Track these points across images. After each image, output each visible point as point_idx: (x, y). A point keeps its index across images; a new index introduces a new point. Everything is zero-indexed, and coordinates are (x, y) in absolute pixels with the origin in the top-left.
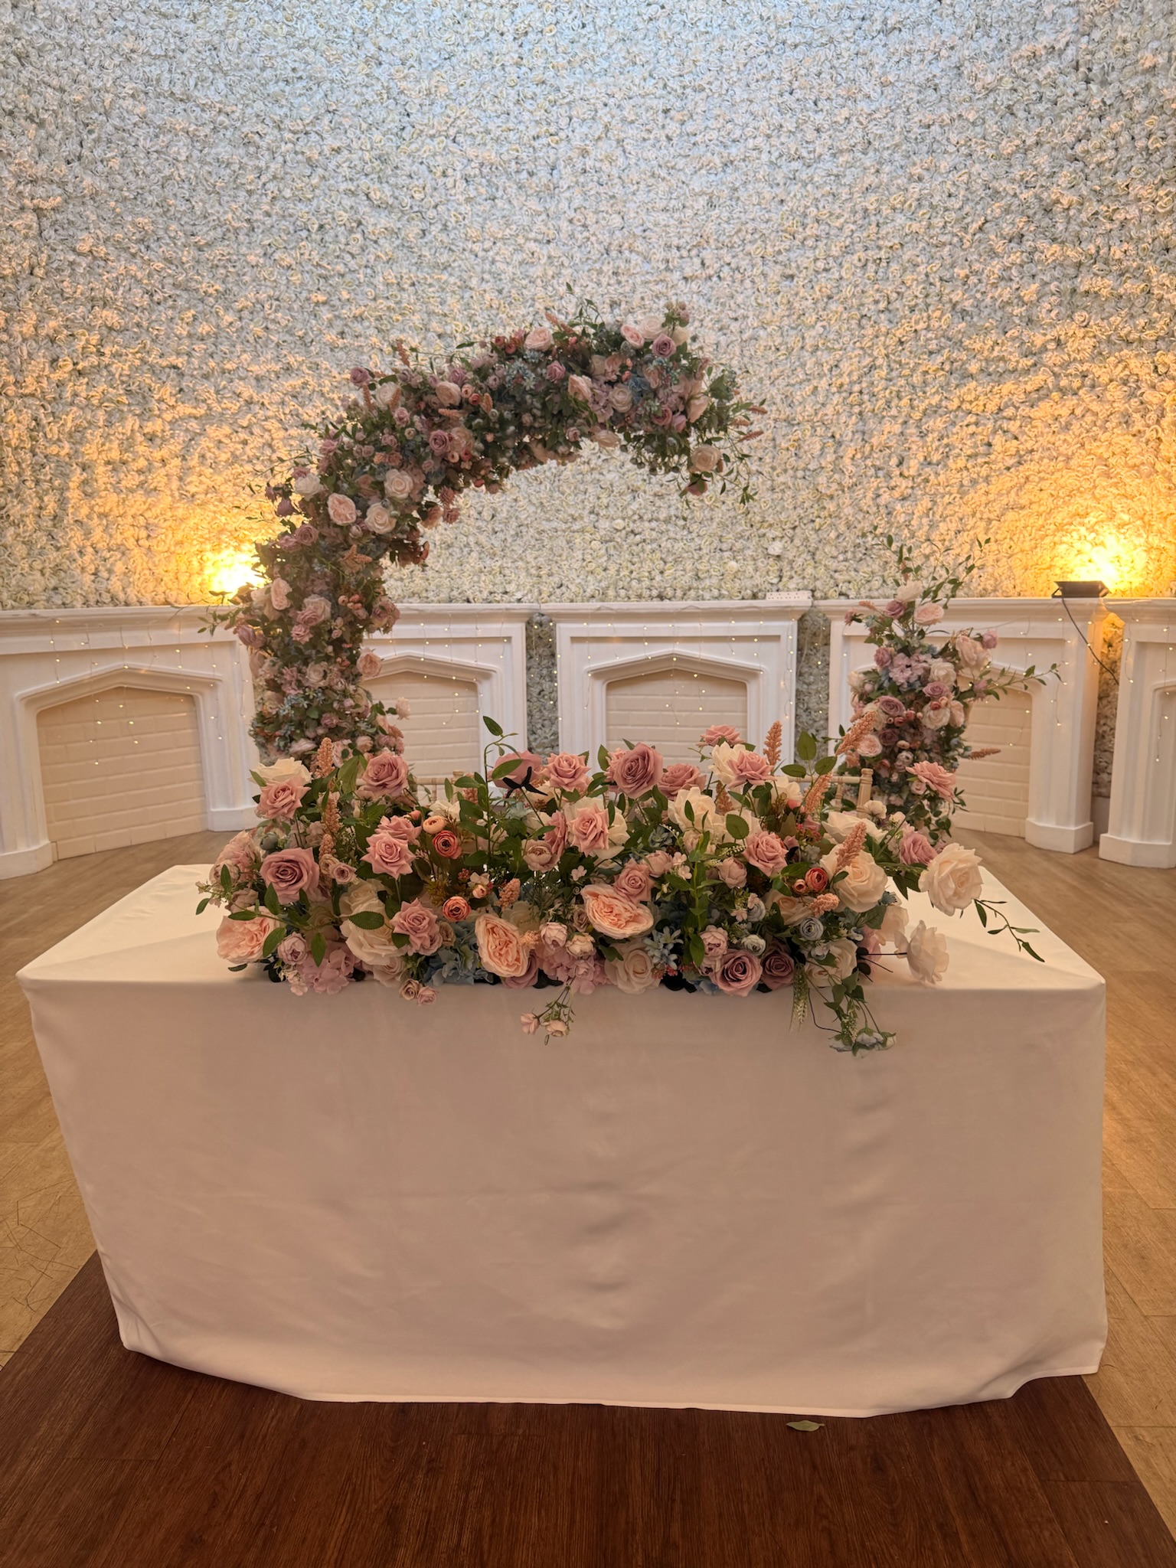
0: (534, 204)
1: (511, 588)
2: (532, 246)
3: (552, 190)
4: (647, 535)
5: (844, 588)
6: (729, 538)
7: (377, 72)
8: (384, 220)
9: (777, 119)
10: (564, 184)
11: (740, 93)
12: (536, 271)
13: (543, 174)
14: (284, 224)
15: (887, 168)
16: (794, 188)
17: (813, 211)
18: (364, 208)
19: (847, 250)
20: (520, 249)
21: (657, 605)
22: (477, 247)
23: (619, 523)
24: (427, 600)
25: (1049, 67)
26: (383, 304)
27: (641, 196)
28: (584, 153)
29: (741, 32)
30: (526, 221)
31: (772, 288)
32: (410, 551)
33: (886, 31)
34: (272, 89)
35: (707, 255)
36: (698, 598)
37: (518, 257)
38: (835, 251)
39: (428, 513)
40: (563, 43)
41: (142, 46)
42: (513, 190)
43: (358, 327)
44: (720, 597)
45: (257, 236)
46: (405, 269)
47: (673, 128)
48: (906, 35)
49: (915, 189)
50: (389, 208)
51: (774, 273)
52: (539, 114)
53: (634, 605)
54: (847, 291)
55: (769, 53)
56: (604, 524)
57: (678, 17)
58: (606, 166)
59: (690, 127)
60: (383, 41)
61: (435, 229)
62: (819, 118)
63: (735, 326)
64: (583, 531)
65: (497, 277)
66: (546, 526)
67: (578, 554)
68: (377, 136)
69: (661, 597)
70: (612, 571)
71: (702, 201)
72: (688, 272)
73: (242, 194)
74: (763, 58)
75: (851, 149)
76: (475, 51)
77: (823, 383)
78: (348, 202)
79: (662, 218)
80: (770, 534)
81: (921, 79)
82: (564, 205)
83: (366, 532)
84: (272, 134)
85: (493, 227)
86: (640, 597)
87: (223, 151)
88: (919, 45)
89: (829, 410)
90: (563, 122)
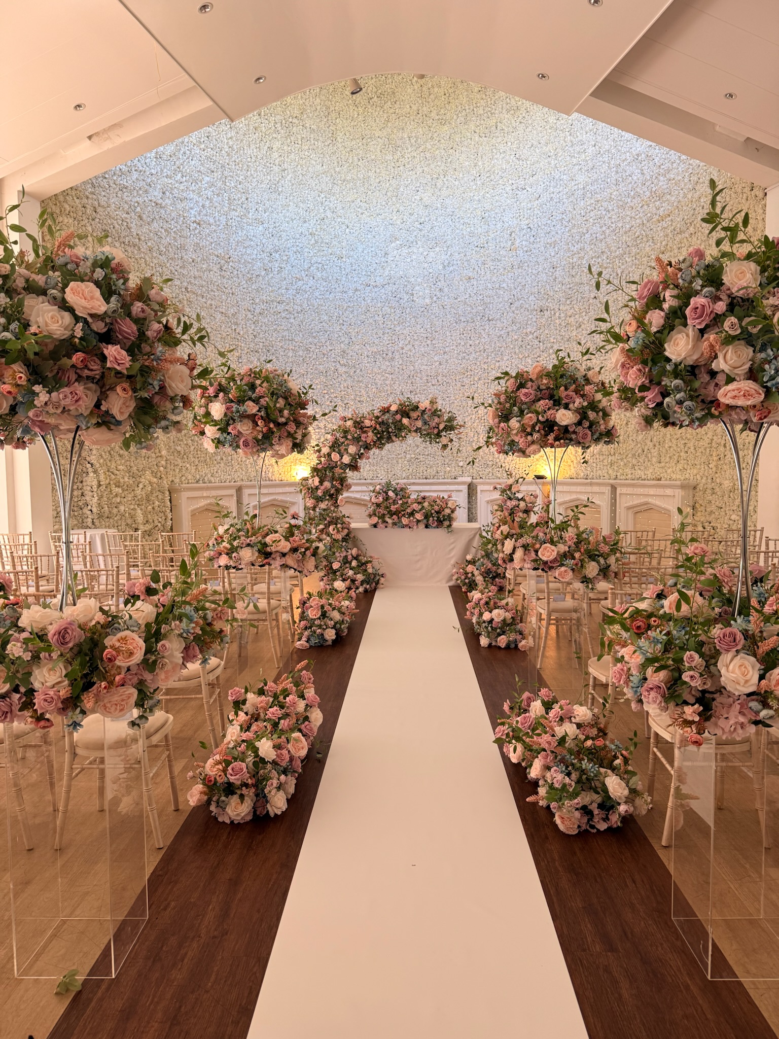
0: (387, 363)
1: (379, 475)
2: (387, 375)
3: (393, 359)
4: (421, 459)
5: (481, 476)
6: (447, 461)
7: (343, 327)
8: (344, 369)
9: (459, 341)
10: (397, 357)
11: (448, 334)
12: (387, 382)
13: (390, 354)
14: (316, 372)
15: (490, 358)
16: (464, 361)
17: (469, 367)
18: (338, 366)
19: (479, 379)
20: (383, 376)
21: (425, 481)
22: (370, 376)
23: (413, 456)
24: (353, 479)
25: (531, 337)
26: (343, 393)
27: (419, 361)
28: (403, 348)
29: (448, 316)
30: (385, 368)
31: (458, 389)
32: (354, 467)
33: (489, 320)
34: (314, 334)
35: (439, 378)
36: (438, 479)
37: (382, 378)
38: (476, 379)
39: (361, 456)
40: (396, 318)
41: (282, 327)
42: (381, 359)
43: (335, 400)
44: (444, 478)
45: (309, 376)
46: (349, 382)
47: (429, 342)
48: (494, 322)
49: (497, 364)
50: (345, 366)
51: (459, 384)
52: (389, 338)
53: (417, 481)
54: (480, 391)
55: (456, 323)
56: (408, 456)
57: (430, 311)
58: (409, 353)
59: (434, 342)
60: (345, 319)
61: (358, 371)
62: (471, 342)
63: (447, 399)
64: (401, 458)
65: (376, 384)
66: (390, 456)
67: (400, 465)
68: (342, 345)
69: (426, 478)
70: (411, 470)
71: (438, 363)
72: (433, 383)
73: (305, 364)
75: (480, 351)
76: (371, 321)
77: (474, 416)
78: (334, 365)
79: (425, 367)
80: (460, 459)
81: (498, 335)
82: (397, 363)
83: (342, 463)
84: (313, 347)
85: (375, 370)
86: (419, 478)
87: (301, 353)
88: (498, 325)
89: (475, 424)
90: (397, 340)
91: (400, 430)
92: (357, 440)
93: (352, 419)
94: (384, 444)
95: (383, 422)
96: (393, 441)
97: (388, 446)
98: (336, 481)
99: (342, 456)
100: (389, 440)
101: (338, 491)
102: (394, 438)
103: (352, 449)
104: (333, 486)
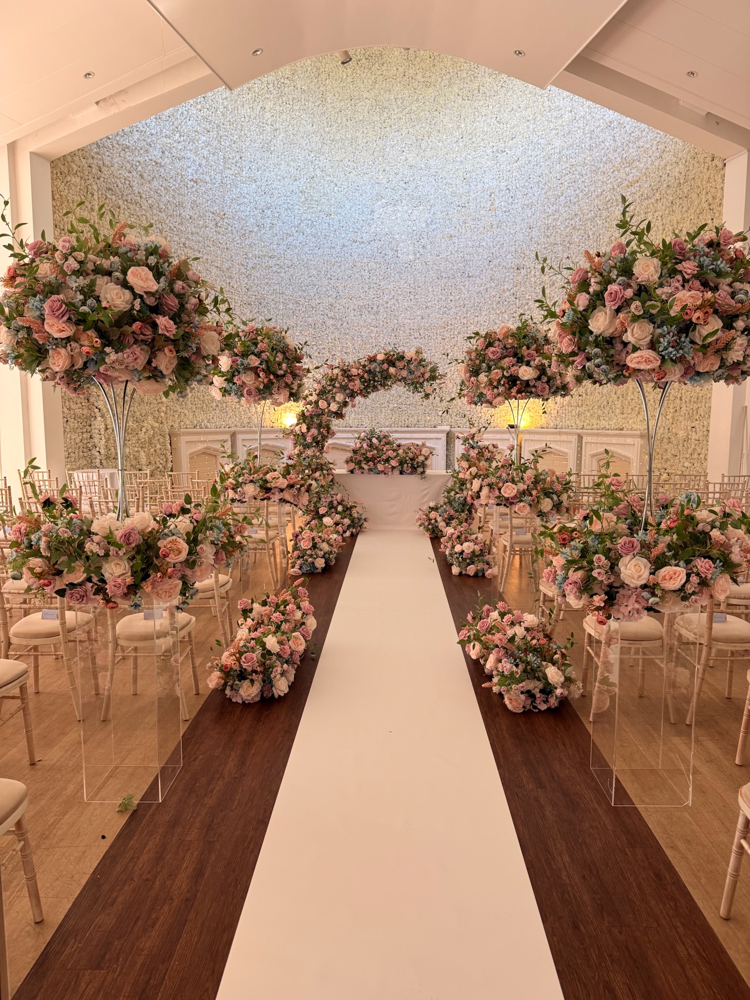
0: (372, 317)
1: (364, 423)
2: (372, 328)
3: (377, 313)
4: (404, 409)
5: (459, 425)
6: (427, 410)
7: (331, 282)
8: (331, 322)
9: (440, 296)
10: (381, 311)
11: (430, 289)
12: (373, 335)
13: (375, 308)
14: (306, 324)
15: (469, 313)
16: (445, 315)
17: (450, 322)
18: (326, 319)
19: (459, 333)
20: (368, 329)
21: (406, 429)
22: (357, 328)
23: (396, 405)
24: (339, 427)
25: (508, 293)
26: (331, 344)
27: (403, 315)
28: (387, 303)
29: (431, 273)
30: (370, 321)
31: (439, 342)
32: (339, 415)
33: (469, 277)
34: (304, 288)
35: (421, 332)
36: (419, 427)
37: (368, 331)
38: (456, 333)
39: (345, 404)
40: (381, 273)
41: (273, 281)
42: (367, 313)
43: (323, 351)
44: (425, 427)
45: (298, 328)
46: (336, 334)
47: (412, 297)
48: (474, 279)
49: (476, 319)
50: (333, 318)
51: (440, 338)
52: (375, 292)
53: (400, 429)
54: (459, 344)
55: (438, 279)
56: (391, 406)
57: (413, 267)
58: (393, 307)
59: (417, 297)
60: (333, 274)
61: (345, 324)
62: (452, 298)
63: (429, 352)
64: (385, 407)
65: (362, 337)
66: (374, 406)
67: (383, 414)
68: (330, 299)
69: (408, 427)
70: (393, 419)
71: (420, 317)
72: (416, 336)
73: (295, 317)
74: (437, 280)
75: (460, 306)
76: (357, 275)
77: (453, 369)
78: (322, 317)
79: (409, 321)
80: (439, 409)
81: (477, 291)
82: (381, 317)
83: (329, 410)
84: (302, 300)
85: (361, 323)
86: (401, 426)
87: (291, 306)
88: (477, 282)
89: (455, 376)
90: (381, 294)
91: (386, 378)
92: (343, 388)
93: (338, 367)
94: (369, 393)
95: (370, 370)
96: (378, 390)
97: (373, 395)
98: (324, 428)
99: (329, 405)
100: (375, 388)
101: (325, 438)
102: (379, 387)
103: (340, 397)
104: (320, 433)
